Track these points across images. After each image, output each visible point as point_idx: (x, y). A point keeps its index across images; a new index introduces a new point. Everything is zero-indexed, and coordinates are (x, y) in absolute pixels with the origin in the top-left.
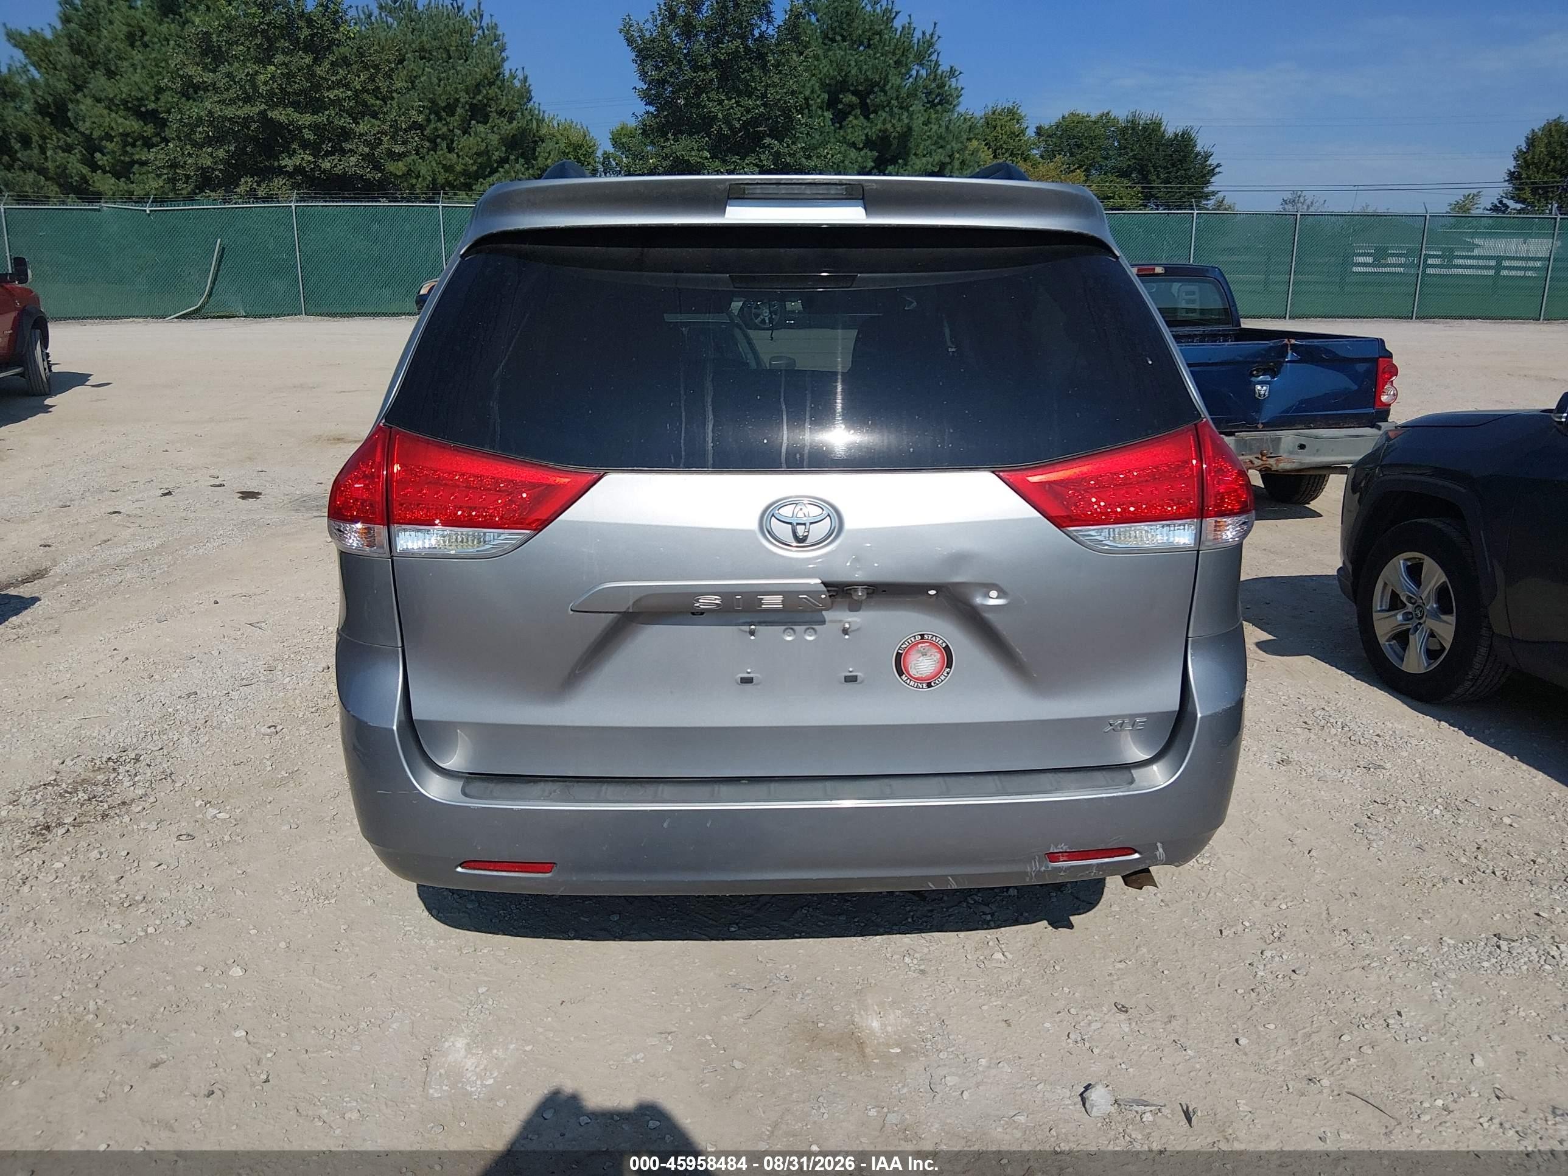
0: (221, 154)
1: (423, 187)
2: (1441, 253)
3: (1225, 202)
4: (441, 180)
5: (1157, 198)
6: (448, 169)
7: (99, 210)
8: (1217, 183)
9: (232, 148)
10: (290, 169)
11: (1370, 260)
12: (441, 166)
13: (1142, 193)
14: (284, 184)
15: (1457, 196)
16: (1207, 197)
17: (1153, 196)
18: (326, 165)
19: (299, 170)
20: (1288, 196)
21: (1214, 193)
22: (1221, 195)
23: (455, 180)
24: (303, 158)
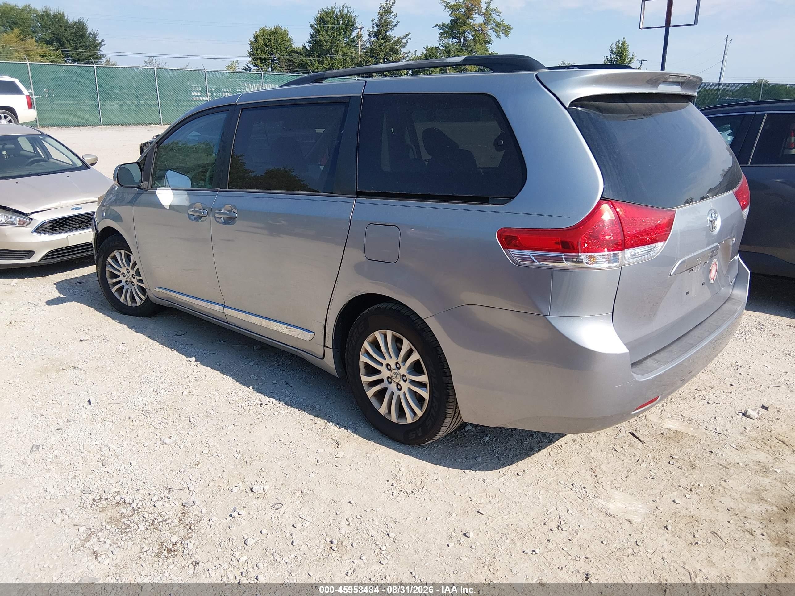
2: (230, 90)
3: (111, 61)
5: (72, 57)
8: (103, 50)
11: (200, 94)
13: (62, 54)
15: (228, 63)
16: (100, 58)
17: (69, 56)
20: (147, 59)
21: (104, 56)
22: (107, 57)
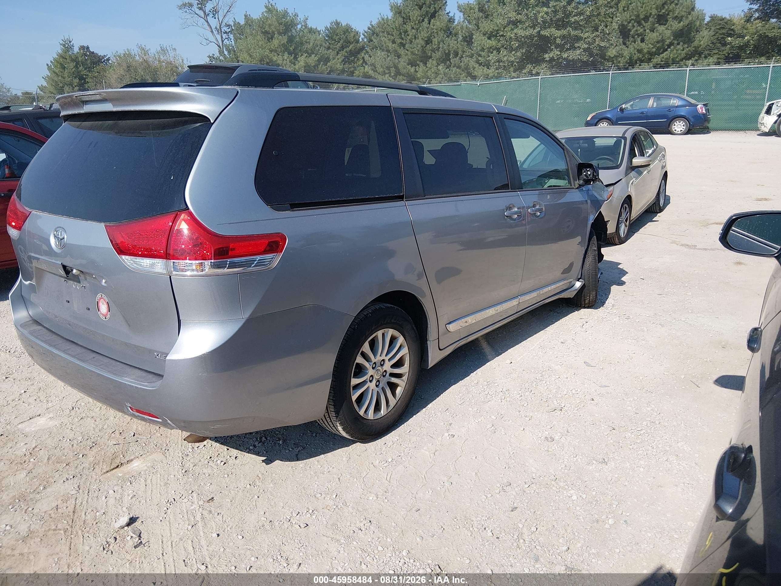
0: (519, 54)
1: (624, 62)
4: (635, 57)
6: (640, 51)
7: (460, 85)
9: (524, 51)
10: (548, 59)
12: (636, 50)
14: (546, 67)
18: (565, 55)
19: (552, 60)
23: (643, 57)
24: (555, 53)
